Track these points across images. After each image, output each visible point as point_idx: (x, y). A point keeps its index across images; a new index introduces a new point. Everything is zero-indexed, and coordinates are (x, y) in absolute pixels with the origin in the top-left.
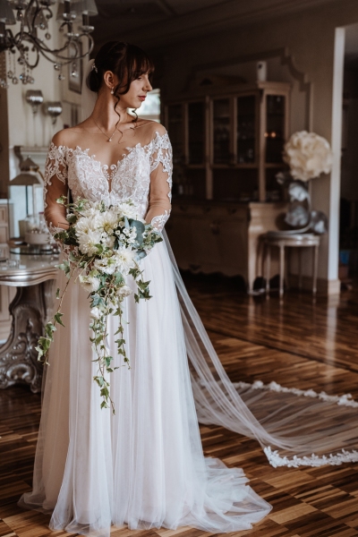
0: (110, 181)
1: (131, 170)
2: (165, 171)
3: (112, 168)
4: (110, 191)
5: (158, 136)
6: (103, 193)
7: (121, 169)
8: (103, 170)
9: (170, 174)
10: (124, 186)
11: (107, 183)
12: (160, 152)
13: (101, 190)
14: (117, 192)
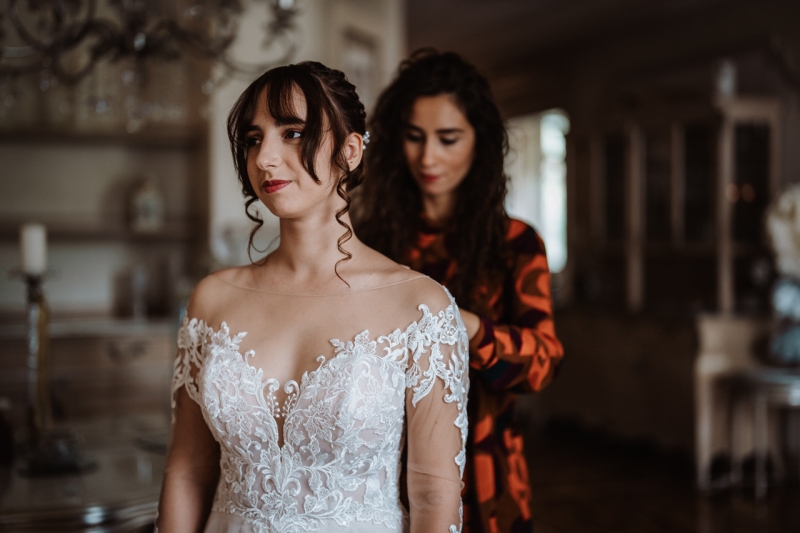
0: (281, 422)
1: (330, 400)
2: (450, 399)
3: (289, 390)
4: (281, 443)
5: (428, 314)
6: (265, 446)
7: (308, 396)
8: (266, 390)
9: (463, 406)
10: (312, 437)
11: (274, 425)
12: (437, 354)
13: (260, 440)
14: (297, 449)
